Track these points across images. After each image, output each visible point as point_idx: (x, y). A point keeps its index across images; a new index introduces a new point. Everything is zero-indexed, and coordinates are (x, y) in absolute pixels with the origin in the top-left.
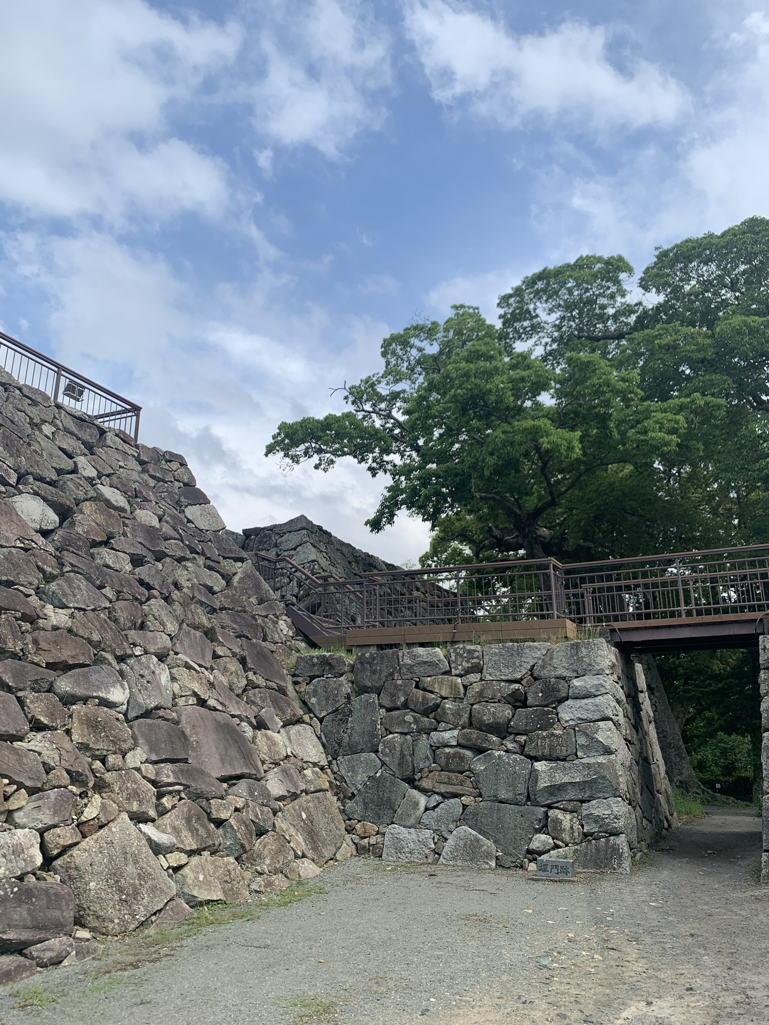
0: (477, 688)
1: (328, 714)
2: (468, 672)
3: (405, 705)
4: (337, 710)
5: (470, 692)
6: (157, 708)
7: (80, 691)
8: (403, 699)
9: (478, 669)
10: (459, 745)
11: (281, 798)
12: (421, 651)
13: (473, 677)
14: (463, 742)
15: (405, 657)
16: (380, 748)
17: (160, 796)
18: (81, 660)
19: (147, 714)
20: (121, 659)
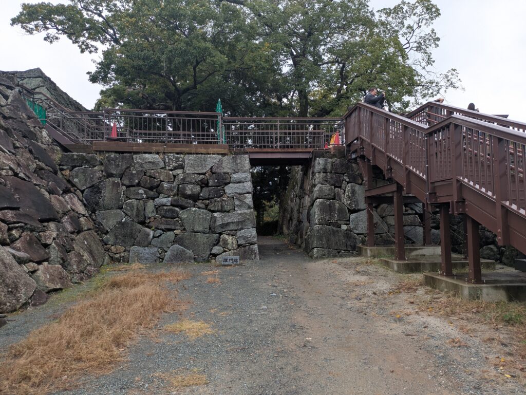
0: (181, 177)
1: (87, 188)
2: (175, 168)
3: (139, 185)
4: (93, 186)
5: (177, 180)
8: (137, 181)
9: (181, 167)
10: (172, 205)
11: (73, 233)
12: (147, 156)
13: (179, 171)
14: (175, 203)
15: (137, 158)
16: (124, 206)
17: (10, 229)
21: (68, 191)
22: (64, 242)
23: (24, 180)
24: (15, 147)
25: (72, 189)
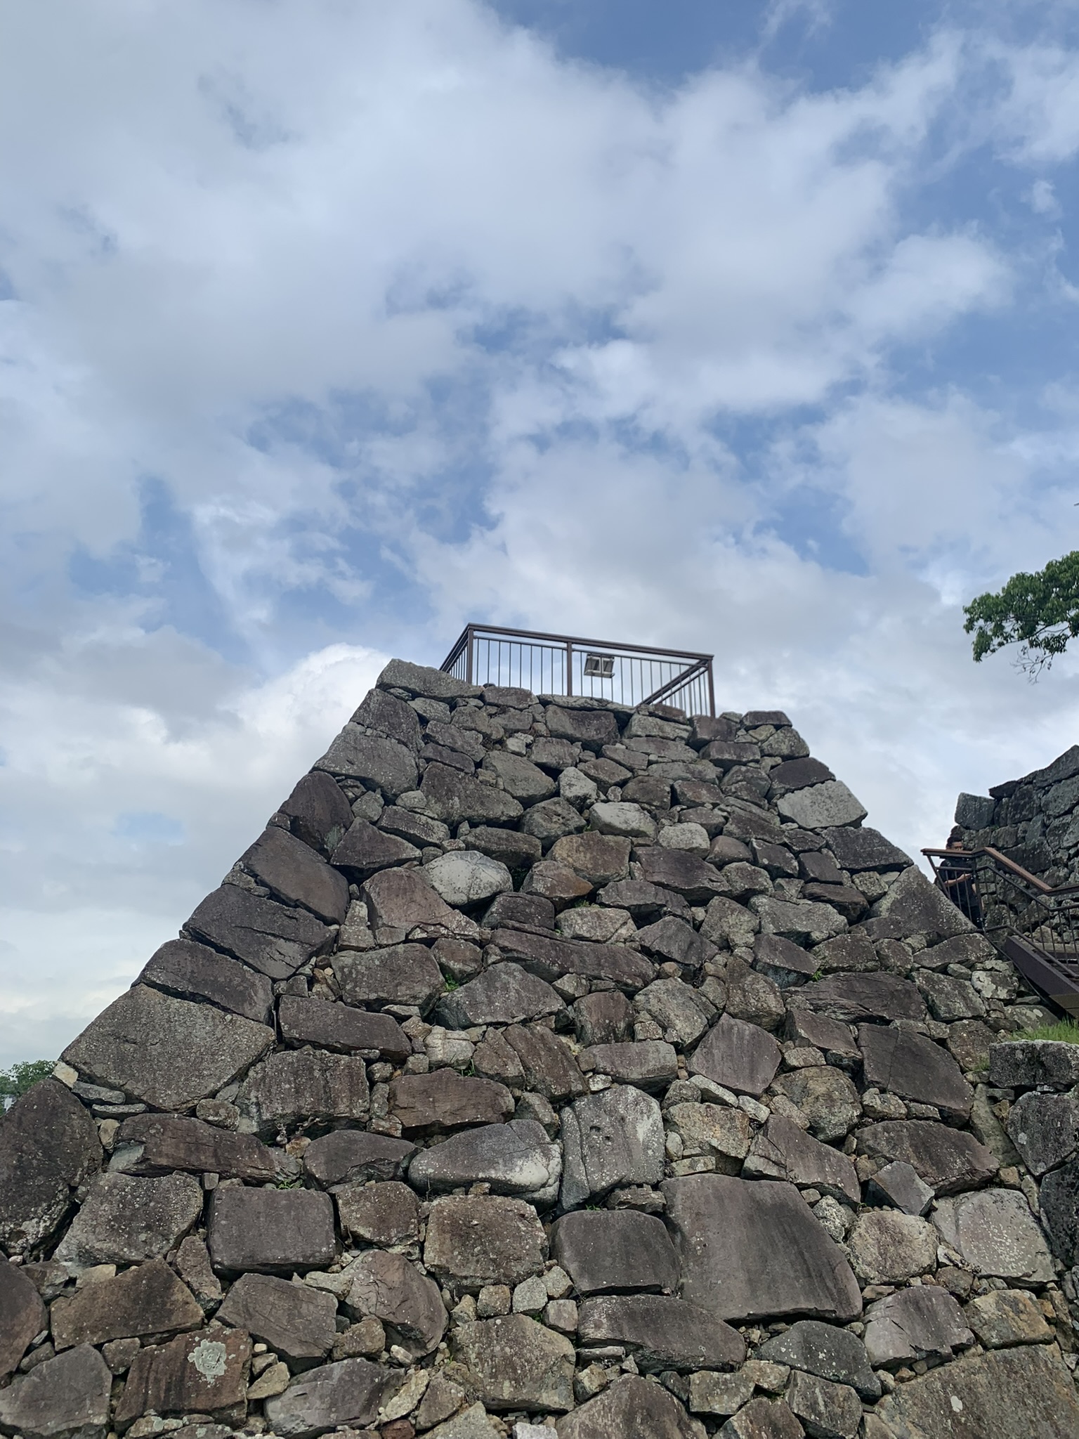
1: (1050, 1170)
4: (1062, 1163)
6: (621, 1185)
7: (450, 1173)
11: (893, 1366)
17: (580, 1364)
18: (469, 1115)
19: (600, 1199)
20: (561, 1102)
21: (992, 1181)
22: (813, 1407)
23: (759, 1176)
24: (785, 1068)
25: (1010, 1175)
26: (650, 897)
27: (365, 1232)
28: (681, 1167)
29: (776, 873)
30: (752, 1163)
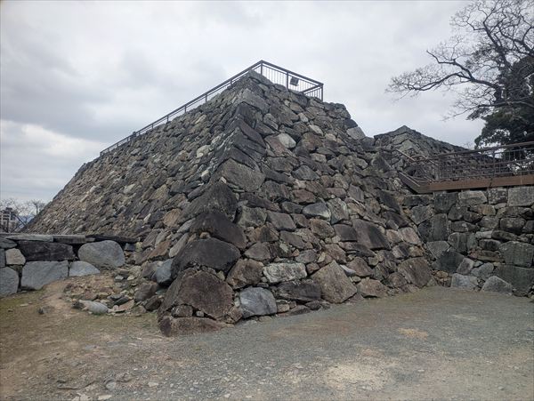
0: (503, 210)
1: (421, 223)
2: (498, 202)
3: (462, 219)
4: (425, 221)
5: (499, 213)
6: (343, 220)
7: (311, 213)
8: (461, 216)
9: (504, 200)
10: (492, 238)
11: (400, 259)
12: (471, 192)
13: (503, 205)
14: (495, 237)
15: (461, 195)
16: (449, 238)
17: (347, 255)
18: (311, 201)
19: (339, 222)
20: (327, 200)
21: (407, 226)
23: (367, 220)
24: (366, 198)
25: (410, 224)
26: (329, 153)
27: (301, 224)
28: (352, 217)
29: (352, 150)
30: (365, 218)
